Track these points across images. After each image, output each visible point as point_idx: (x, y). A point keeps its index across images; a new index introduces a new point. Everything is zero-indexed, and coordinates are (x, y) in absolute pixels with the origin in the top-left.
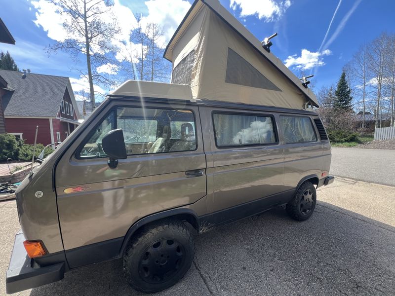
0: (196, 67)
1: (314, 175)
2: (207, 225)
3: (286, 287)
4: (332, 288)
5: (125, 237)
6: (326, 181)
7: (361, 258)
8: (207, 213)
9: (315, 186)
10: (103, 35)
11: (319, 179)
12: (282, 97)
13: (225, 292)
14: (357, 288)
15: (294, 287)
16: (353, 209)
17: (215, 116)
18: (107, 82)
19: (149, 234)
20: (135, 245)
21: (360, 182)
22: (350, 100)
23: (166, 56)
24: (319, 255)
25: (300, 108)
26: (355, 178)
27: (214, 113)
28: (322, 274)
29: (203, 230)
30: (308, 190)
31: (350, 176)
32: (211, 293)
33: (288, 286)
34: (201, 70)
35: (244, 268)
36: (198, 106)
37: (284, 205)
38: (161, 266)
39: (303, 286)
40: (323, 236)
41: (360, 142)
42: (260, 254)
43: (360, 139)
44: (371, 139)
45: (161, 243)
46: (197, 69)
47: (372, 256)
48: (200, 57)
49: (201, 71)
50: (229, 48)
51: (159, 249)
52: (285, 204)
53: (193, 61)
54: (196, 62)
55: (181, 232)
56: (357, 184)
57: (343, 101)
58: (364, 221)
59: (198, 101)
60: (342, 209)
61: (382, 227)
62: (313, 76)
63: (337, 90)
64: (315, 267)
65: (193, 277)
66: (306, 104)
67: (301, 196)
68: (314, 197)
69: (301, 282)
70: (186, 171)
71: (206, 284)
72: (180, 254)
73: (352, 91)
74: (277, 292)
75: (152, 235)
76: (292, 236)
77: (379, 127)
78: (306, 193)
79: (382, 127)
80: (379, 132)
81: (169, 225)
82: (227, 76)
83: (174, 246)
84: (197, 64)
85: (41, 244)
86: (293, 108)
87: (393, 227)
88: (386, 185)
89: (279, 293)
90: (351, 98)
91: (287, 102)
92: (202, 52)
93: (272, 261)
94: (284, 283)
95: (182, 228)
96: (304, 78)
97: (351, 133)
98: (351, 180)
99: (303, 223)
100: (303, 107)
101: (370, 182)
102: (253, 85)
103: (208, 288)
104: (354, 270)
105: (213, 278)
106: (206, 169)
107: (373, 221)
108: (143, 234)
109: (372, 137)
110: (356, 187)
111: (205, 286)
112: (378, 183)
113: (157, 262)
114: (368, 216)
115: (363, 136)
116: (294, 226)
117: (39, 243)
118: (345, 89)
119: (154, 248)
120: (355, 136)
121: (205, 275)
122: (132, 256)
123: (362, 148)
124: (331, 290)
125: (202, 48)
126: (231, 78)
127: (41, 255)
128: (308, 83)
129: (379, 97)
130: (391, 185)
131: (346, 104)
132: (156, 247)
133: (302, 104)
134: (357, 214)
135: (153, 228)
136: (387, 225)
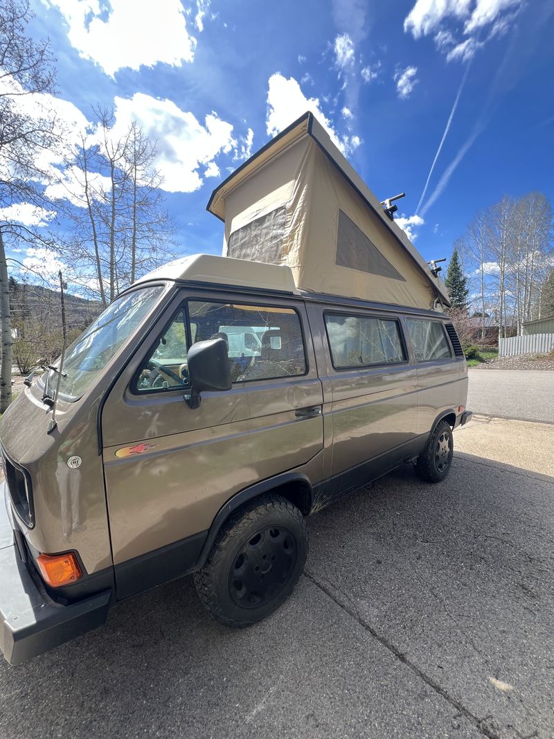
0: (292, 236)
1: (451, 410)
2: (322, 499)
3: (444, 578)
4: (501, 567)
5: (209, 530)
6: (464, 419)
7: (525, 523)
8: (324, 478)
9: (451, 427)
10: (27, 141)
11: (457, 415)
12: (406, 289)
13: (363, 602)
14: (531, 561)
15: (455, 576)
16: (497, 459)
17: (328, 317)
18: (38, 241)
19: (245, 520)
20: (224, 543)
21: (495, 419)
22: (465, 295)
23: (212, 208)
24: (474, 527)
25: (428, 308)
26: (487, 413)
27: (326, 313)
28: (485, 552)
29: (316, 507)
30: (444, 434)
31: (482, 411)
32: (342, 606)
33: (446, 575)
34: (302, 241)
35: (379, 562)
36: (303, 301)
37: (414, 459)
38: (263, 575)
39: (466, 572)
40: (471, 500)
41: (482, 360)
42: (395, 539)
43: (481, 354)
44: (495, 355)
45: (262, 535)
46: (293, 240)
47: (536, 517)
48: (299, 220)
49: (301, 244)
50: (340, 210)
51: (259, 545)
52: (416, 457)
53: (283, 225)
54: (291, 229)
55: (292, 512)
56: (492, 422)
57: (456, 296)
58: (515, 473)
59: (303, 294)
60: (484, 460)
61: (538, 479)
62: (445, 260)
63: (447, 278)
64: (474, 544)
65: (305, 589)
66: (435, 301)
67: (436, 444)
68: (451, 445)
69: (462, 567)
70: (297, 410)
71: (329, 595)
72: (288, 552)
73: (467, 281)
74: (436, 586)
75: (250, 521)
76: (431, 506)
77: (503, 337)
78: (442, 440)
79: (507, 337)
80: (504, 343)
81: (273, 502)
82: (338, 256)
83: (280, 539)
84: (293, 231)
85: (73, 557)
86: (419, 308)
87: (552, 477)
88: (528, 420)
89: (438, 587)
90: (467, 293)
91: (412, 297)
92: (302, 212)
93: (414, 545)
94: (440, 572)
95: (291, 507)
96: (433, 262)
97: (468, 347)
98: (483, 417)
99: (439, 486)
100: (430, 305)
101: (508, 418)
102: (371, 270)
103: (336, 601)
104: (521, 540)
105: (337, 584)
106: (322, 405)
107: (526, 471)
108: (235, 524)
109: (496, 351)
110: (491, 426)
111: (328, 599)
112: (518, 419)
113: (257, 569)
114: (519, 466)
115: (484, 351)
116: (428, 492)
117: (71, 557)
118: (458, 277)
119: (252, 546)
120: (475, 351)
121: (323, 583)
122: (219, 564)
123: (485, 368)
124: (501, 570)
125: (303, 206)
126: (343, 259)
127: (75, 580)
128: (439, 269)
129: (502, 291)
130: (535, 421)
131: (460, 300)
132: (255, 544)
133: (430, 302)
134: (505, 465)
135: (251, 511)
136: (543, 475)
